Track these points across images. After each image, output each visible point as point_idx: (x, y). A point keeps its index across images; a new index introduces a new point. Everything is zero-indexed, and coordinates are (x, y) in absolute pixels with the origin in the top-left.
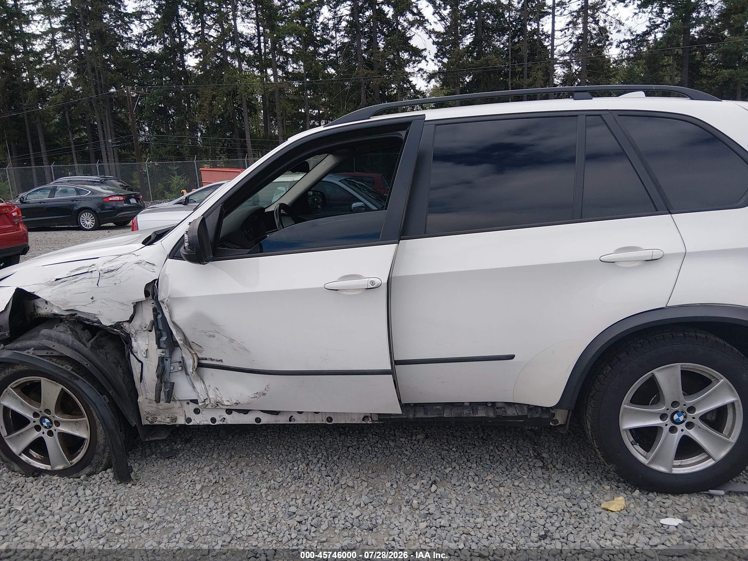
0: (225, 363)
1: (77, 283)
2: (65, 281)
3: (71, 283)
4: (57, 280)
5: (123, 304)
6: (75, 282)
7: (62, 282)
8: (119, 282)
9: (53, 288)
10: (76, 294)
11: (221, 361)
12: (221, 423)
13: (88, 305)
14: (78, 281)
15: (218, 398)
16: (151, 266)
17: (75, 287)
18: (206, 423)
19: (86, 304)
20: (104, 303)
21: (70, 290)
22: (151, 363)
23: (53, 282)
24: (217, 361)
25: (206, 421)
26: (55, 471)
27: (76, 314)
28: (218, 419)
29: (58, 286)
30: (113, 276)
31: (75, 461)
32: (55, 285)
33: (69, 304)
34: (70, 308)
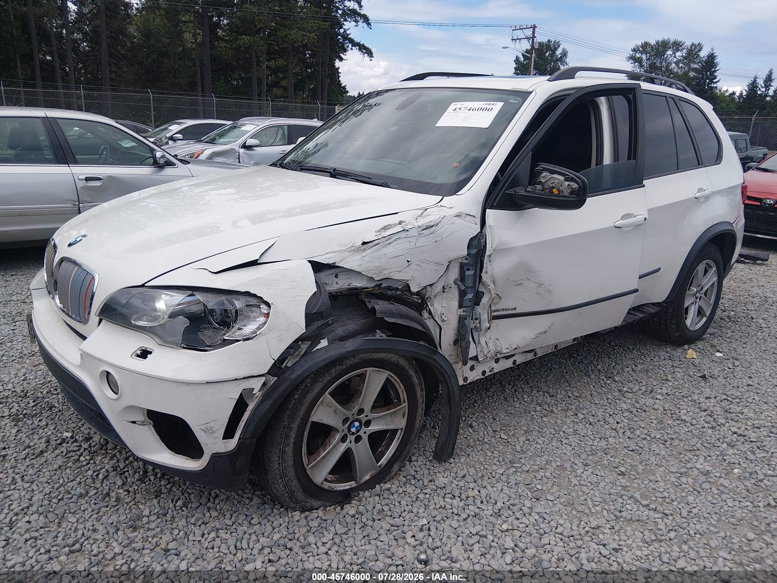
0: (518, 311)
1: (392, 245)
2: (377, 244)
3: (385, 246)
4: (364, 243)
5: (438, 264)
6: (389, 244)
7: (374, 245)
8: (440, 238)
9: (364, 254)
10: (392, 258)
11: (515, 309)
12: (490, 374)
13: (404, 270)
14: (392, 242)
15: (498, 348)
16: (472, 218)
17: (389, 250)
18: (478, 378)
19: (400, 269)
20: (419, 265)
21: (385, 254)
22: (449, 326)
23: (359, 247)
24: (511, 310)
25: (479, 375)
26: (362, 484)
27: (382, 284)
28: (487, 371)
29: (369, 252)
30: (433, 233)
31: (384, 461)
32: (364, 250)
33: (385, 272)
34: (384, 277)
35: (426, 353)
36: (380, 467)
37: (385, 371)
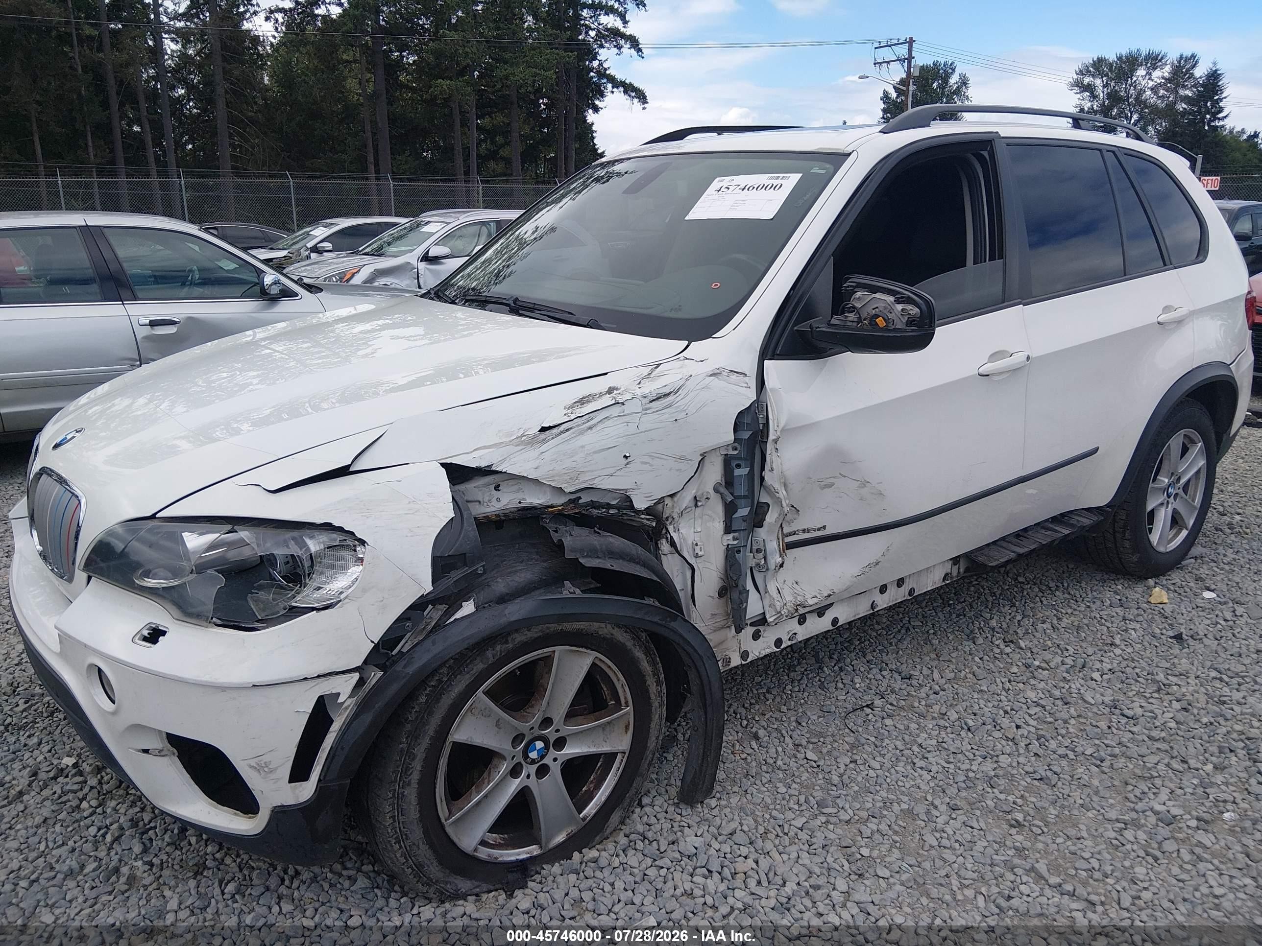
0: (829, 531)
1: (594, 430)
2: (567, 430)
3: (581, 433)
4: (543, 430)
5: (682, 459)
6: (590, 428)
7: (562, 432)
8: (683, 415)
9: (544, 447)
10: (595, 452)
11: (824, 527)
12: (789, 643)
13: (618, 473)
14: (595, 425)
15: (799, 598)
16: (742, 377)
17: (591, 440)
18: (768, 651)
19: (612, 471)
20: (646, 463)
21: (583, 447)
22: (708, 565)
23: (535, 436)
24: (819, 530)
25: (769, 647)
26: (550, 850)
27: (580, 498)
28: (785, 638)
29: (553, 444)
30: (670, 406)
31: (591, 809)
32: (544, 441)
33: (582, 478)
34: (583, 486)
35: (656, 619)
36: (584, 819)
37: (589, 651)
